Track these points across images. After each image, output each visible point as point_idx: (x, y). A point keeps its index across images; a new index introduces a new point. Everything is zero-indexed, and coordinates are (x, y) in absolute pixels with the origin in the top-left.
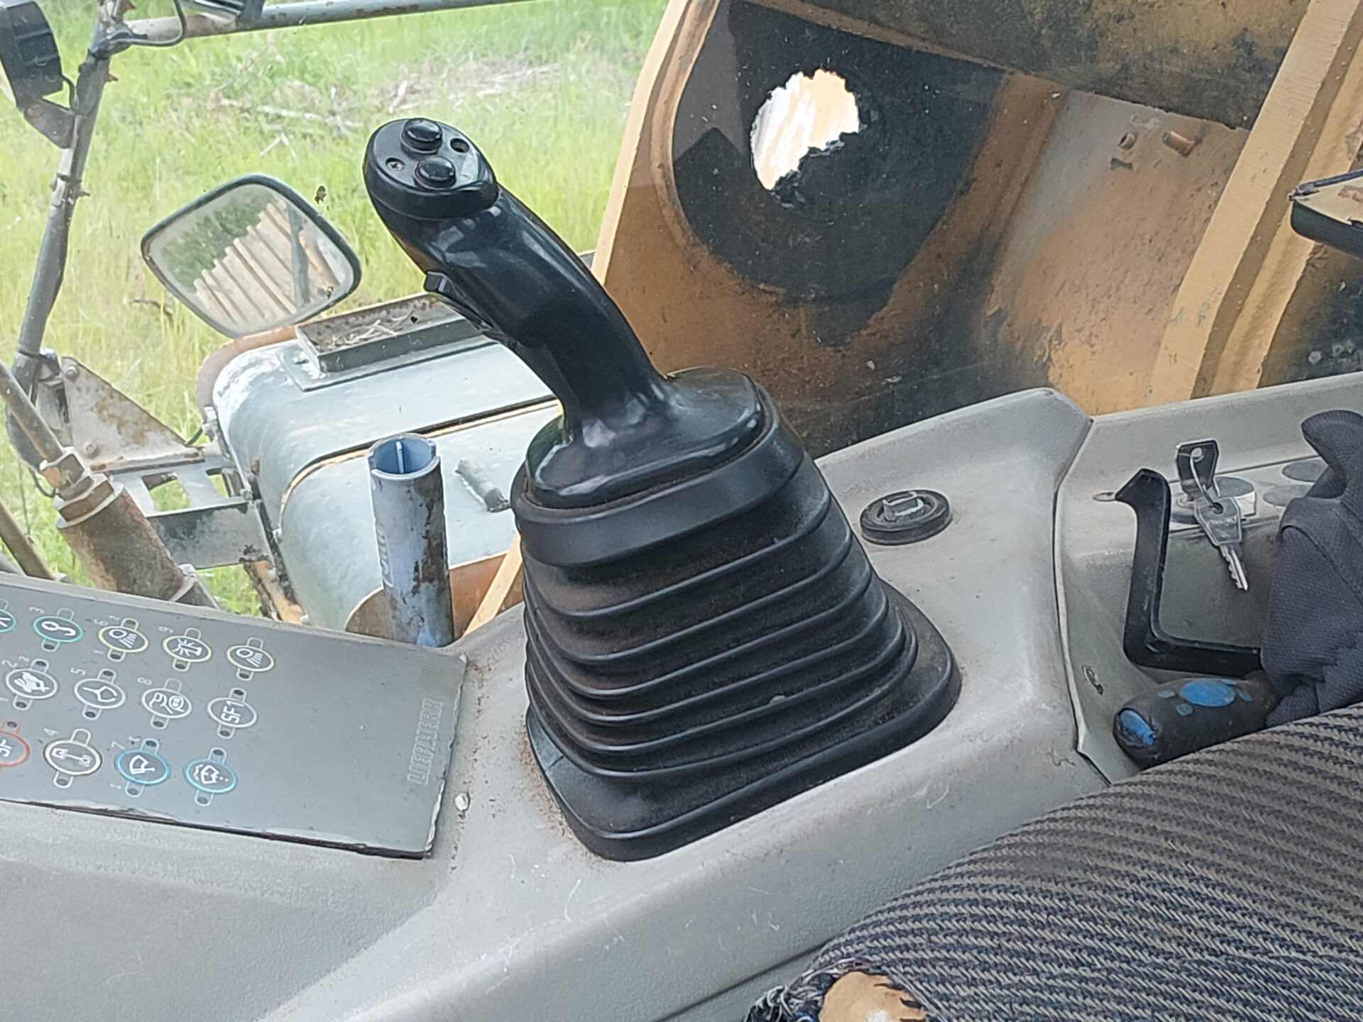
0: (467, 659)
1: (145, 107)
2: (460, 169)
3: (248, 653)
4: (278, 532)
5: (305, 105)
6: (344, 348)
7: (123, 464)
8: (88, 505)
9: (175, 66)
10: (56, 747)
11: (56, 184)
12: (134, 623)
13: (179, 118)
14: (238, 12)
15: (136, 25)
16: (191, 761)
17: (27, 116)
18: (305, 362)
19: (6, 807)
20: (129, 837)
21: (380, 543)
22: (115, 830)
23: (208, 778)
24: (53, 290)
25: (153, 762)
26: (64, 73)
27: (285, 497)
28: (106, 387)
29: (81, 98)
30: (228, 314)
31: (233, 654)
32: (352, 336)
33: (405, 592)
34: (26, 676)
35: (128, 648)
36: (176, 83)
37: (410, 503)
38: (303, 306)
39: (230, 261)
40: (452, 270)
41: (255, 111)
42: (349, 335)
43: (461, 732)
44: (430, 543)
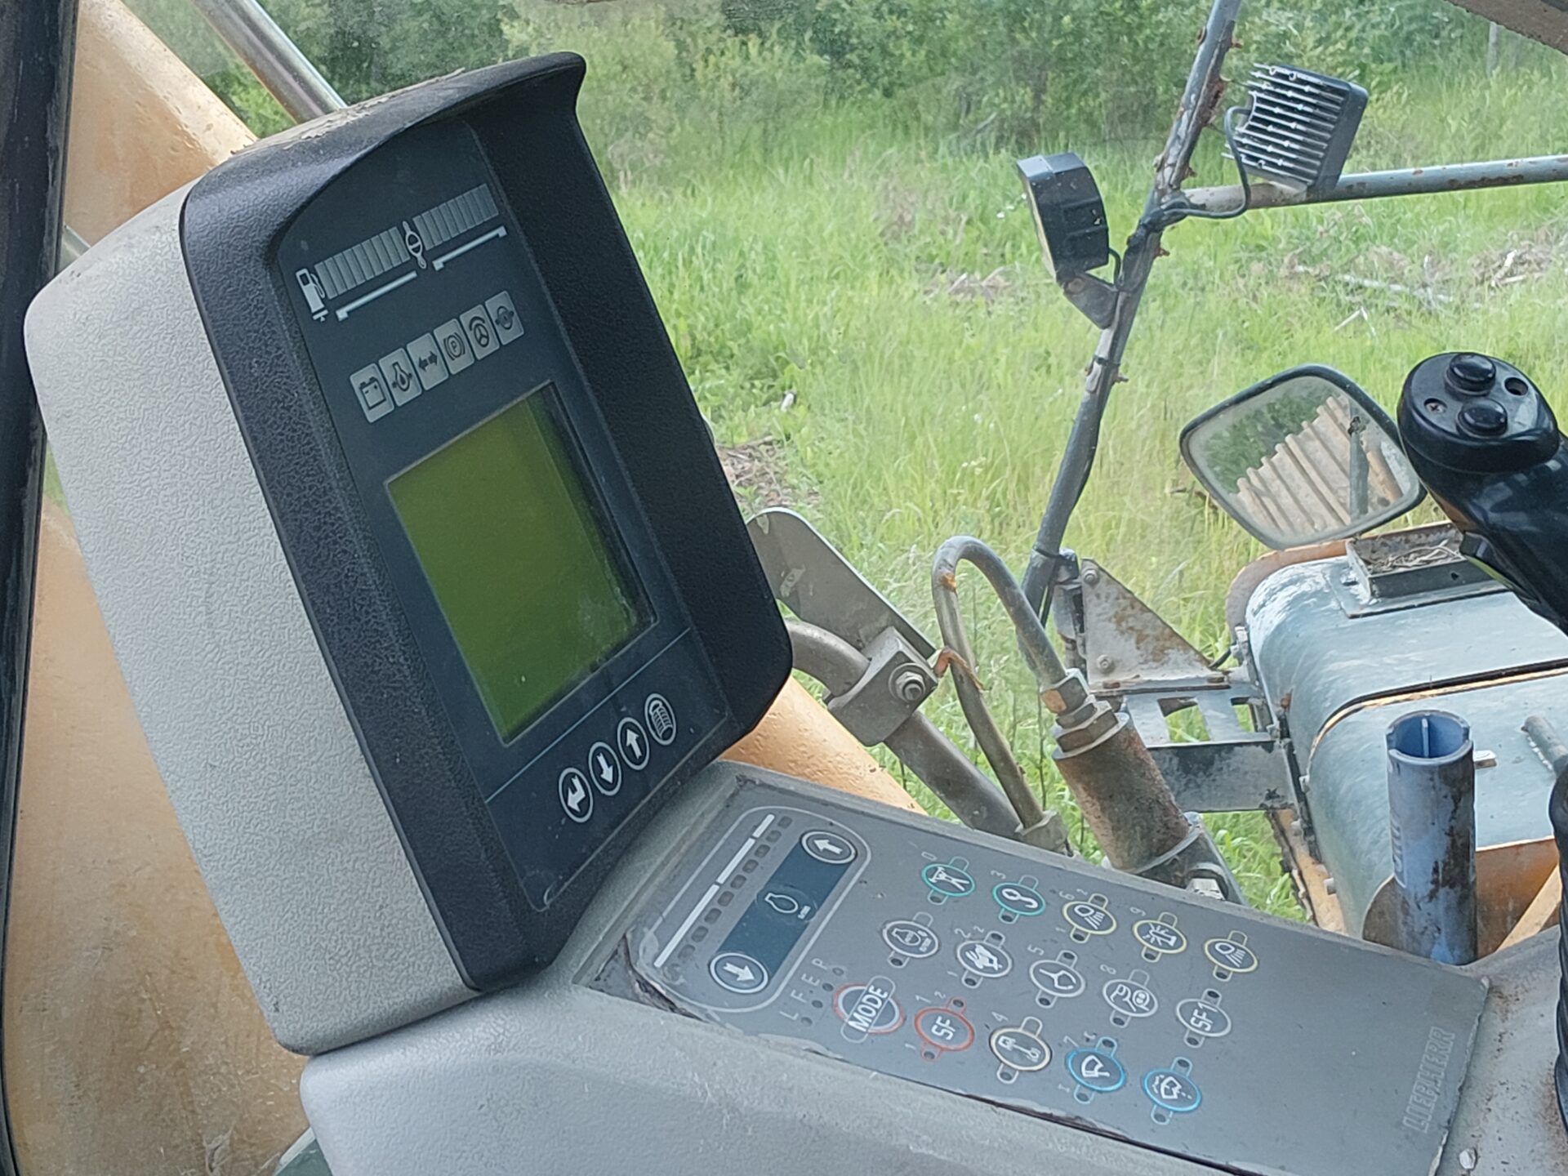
0: (1490, 982)
1: (1210, 272)
2: (1513, 417)
3: (1229, 949)
4: (1305, 778)
5: (1392, 274)
6: (1401, 570)
7: (1138, 684)
8: (1087, 736)
9: (1247, 226)
10: (1004, 1034)
11: (1092, 367)
12: (1103, 900)
13: (1245, 286)
14: (1310, 181)
15: (1196, 194)
16: (1151, 1070)
17: (1068, 293)
18: (1354, 583)
19: (943, 1098)
20: (1073, 1149)
21: (1394, 835)
22: (1059, 1140)
23: (1169, 1092)
24: (1077, 489)
25: (1108, 1065)
26: (1111, 246)
27: (1318, 739)
28: (1129, 595)
29: (1127, 276)
30: (1273, 520)
31: (1212, 946)
32: (1412, 556)
33: (1419, 896)
34: (979, 949)
35: (1093, 929)
36: (1247, 245)
37: (1433, 793)
38: (1358, 518)
39: (1280, 460)
40: (1494, 533)
41: (1333, 280)
42: (1409, 555)
43: (1475, 1072)
44: (1454, 842)
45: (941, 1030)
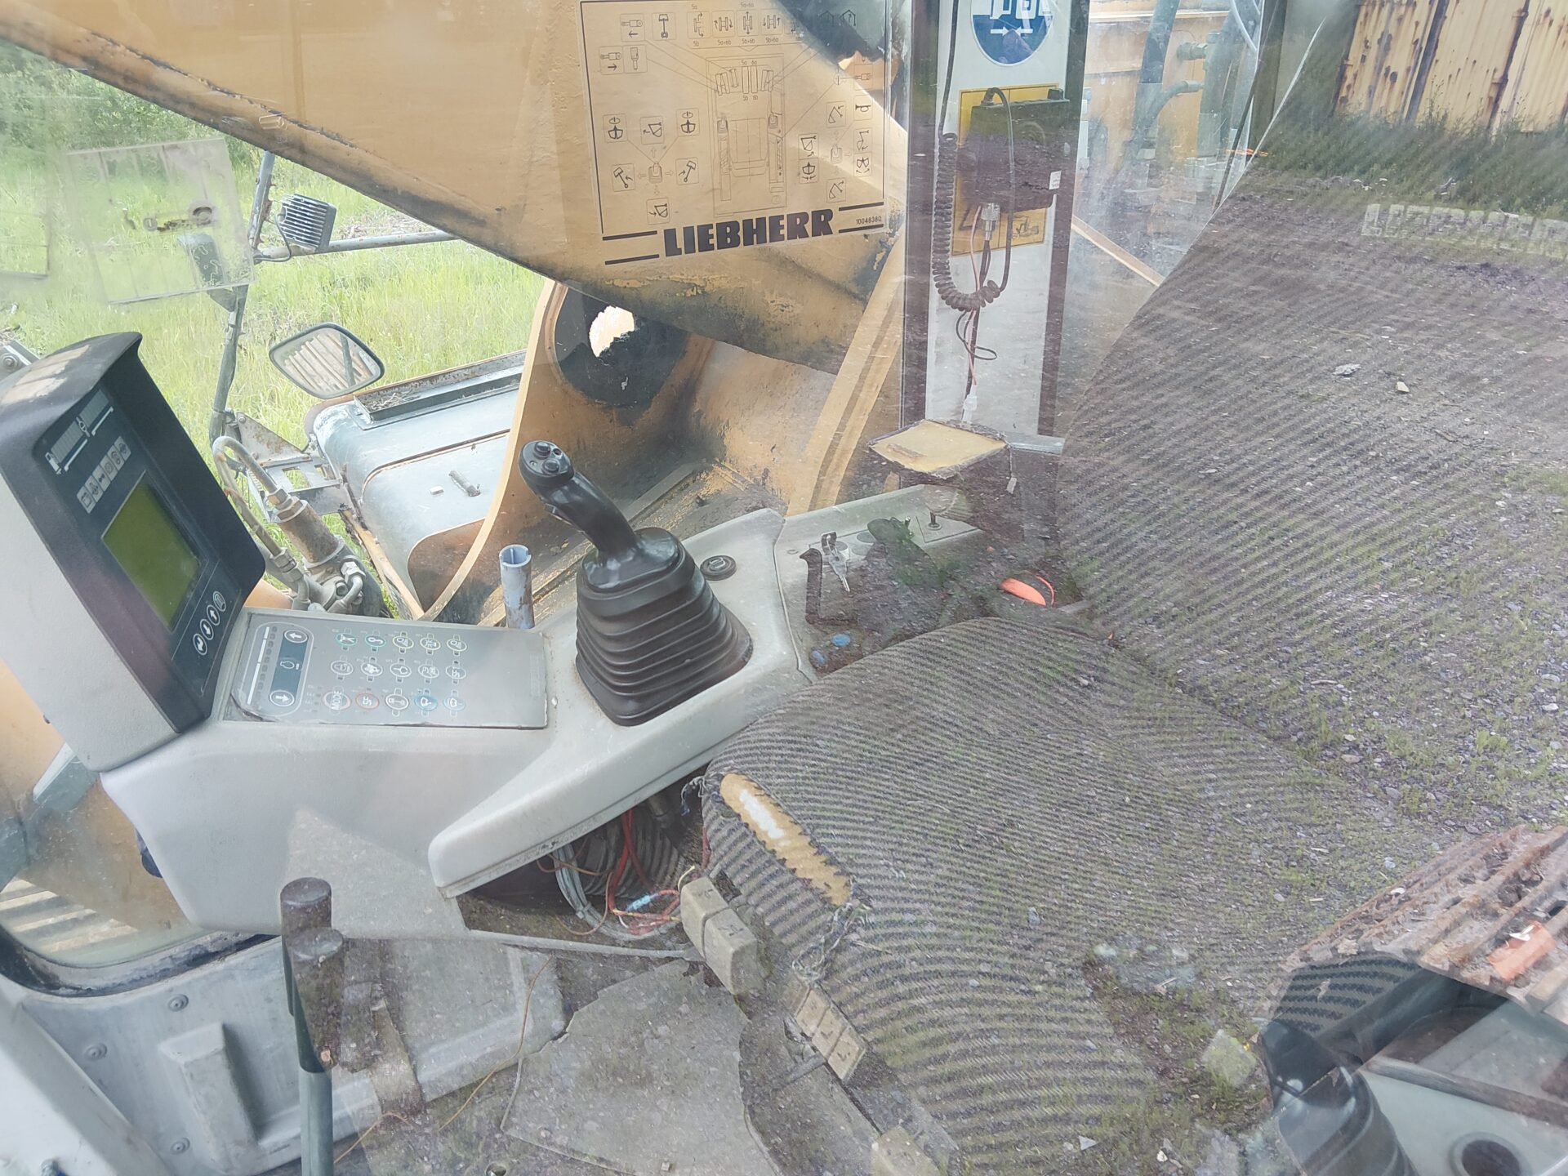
0: (542, 634)
3: (455, 643)
4: (357, 497)
6: (380, 407)
7: (271, 463)
8: (291, 512)
10: (389, 698)
11: (228, 328)
12: (405, 634)
14: (317, 246)
15: (265, 251)
16: (444, 697)
18: (361, 414)
19: (376, 728)
20: (427, 736)
22: (421, 733)
23: (453, 704)
25: (430, 699)
27: (364, 485)
28: (260, 426)
30: (310, 382)
31: (449, 643)
32: (383, 401)
33: (515, 609)
34: (369, 665)
35: (406, 647)
38: (353, 384)
43: (547, 669)
45: (367, 702)
